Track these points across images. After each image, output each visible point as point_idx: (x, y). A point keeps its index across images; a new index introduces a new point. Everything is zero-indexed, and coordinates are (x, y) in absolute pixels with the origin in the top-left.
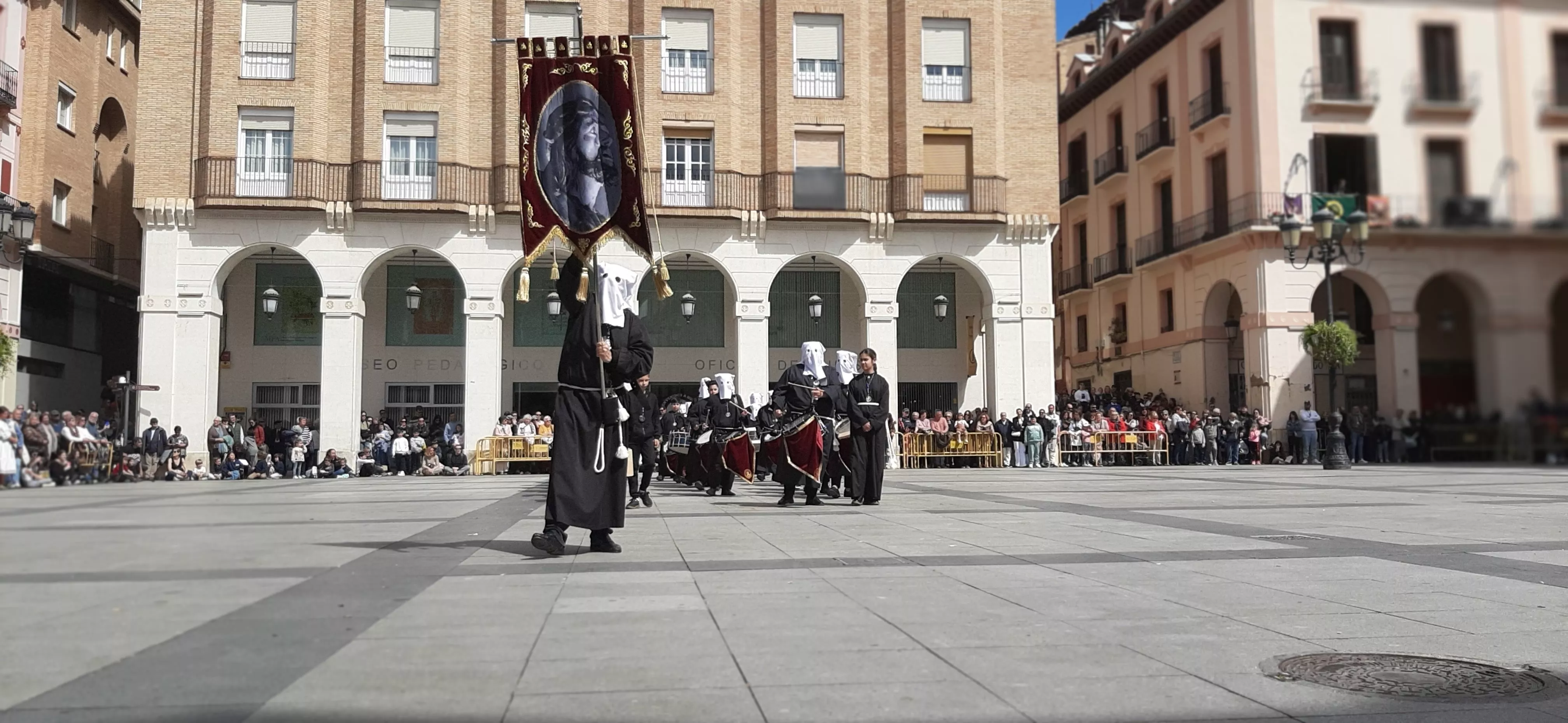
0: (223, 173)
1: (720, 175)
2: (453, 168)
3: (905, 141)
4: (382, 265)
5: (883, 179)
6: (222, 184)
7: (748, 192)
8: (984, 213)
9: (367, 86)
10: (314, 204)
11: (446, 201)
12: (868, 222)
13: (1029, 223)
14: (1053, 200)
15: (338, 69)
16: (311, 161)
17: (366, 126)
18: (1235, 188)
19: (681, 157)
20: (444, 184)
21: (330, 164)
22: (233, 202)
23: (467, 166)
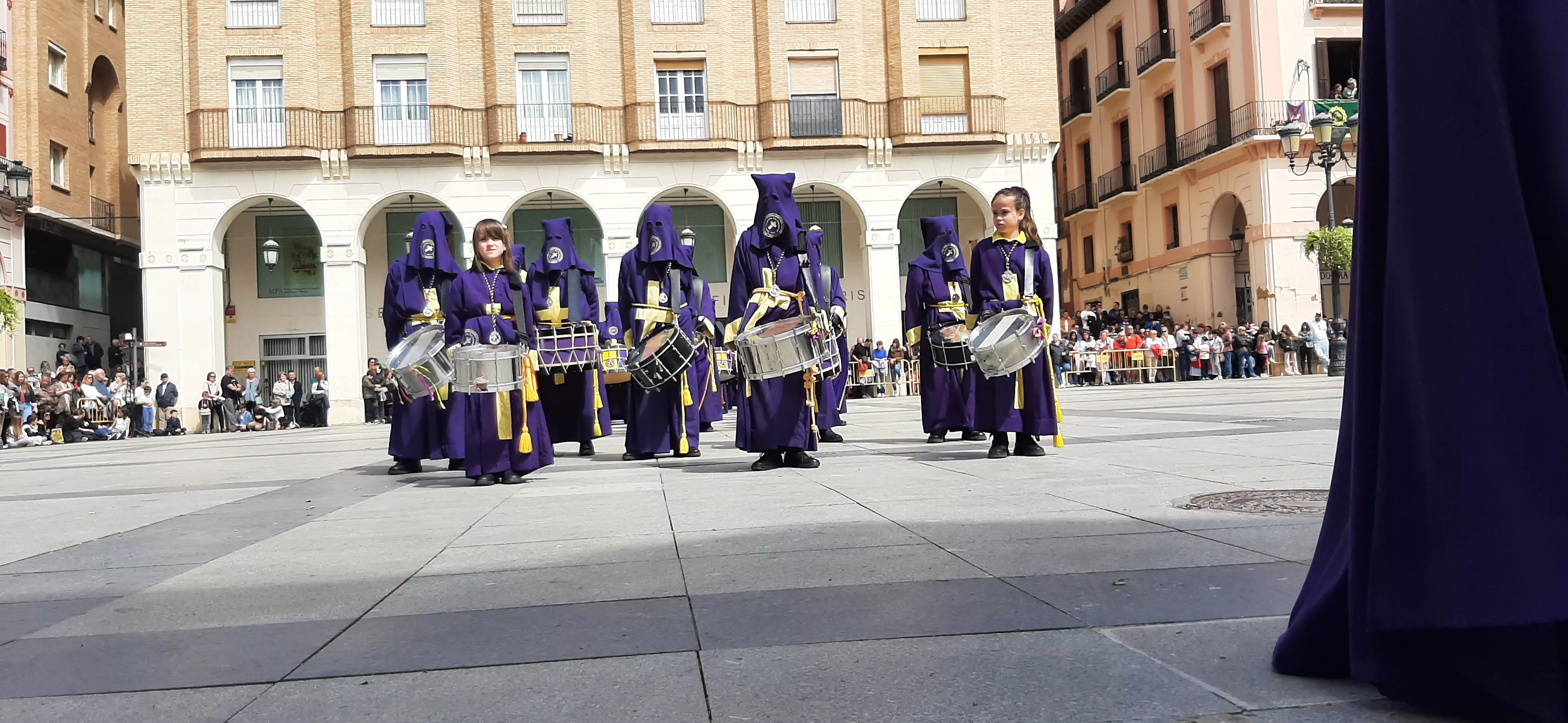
0: (216, 125)
1: (715, 106)
2: (446, 110)
3: (900, 64)
4: (380, 212)
5: (879, 103)
6: (216, 137)
7: (743, 123)
8: (984, 133)
9: (354, 30)
10: (307, 153)
11: (440, 144)
12: (865, 148)
13: (1030, 143)
14: (1052, 118)
15: (325, 15)
16: (302, 108)
17: (355, 72)
18: (1237, 99)
19: (674, 89)
20: (437, 127)
21: (322, 112)
22: (228, 154)
23: (459, 108)
